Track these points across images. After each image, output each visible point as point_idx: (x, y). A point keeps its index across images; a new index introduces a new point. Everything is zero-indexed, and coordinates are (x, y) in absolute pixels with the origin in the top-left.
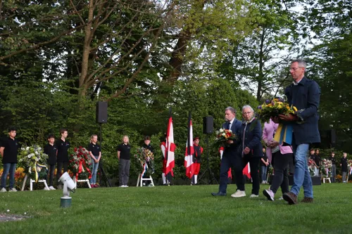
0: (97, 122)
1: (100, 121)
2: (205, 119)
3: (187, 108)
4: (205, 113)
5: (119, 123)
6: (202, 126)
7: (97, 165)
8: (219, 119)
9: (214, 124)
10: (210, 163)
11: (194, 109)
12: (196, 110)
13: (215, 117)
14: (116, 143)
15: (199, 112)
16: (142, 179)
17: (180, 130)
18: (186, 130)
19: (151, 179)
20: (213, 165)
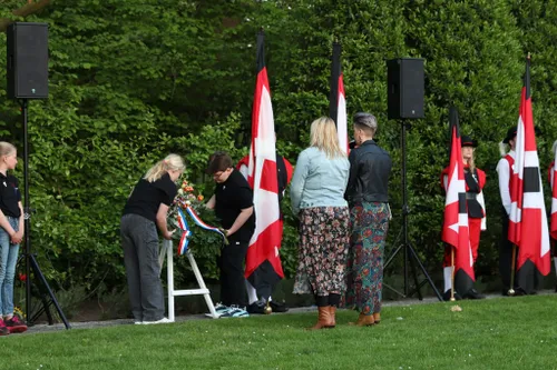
0: (11, 95)
1: (20, 93)
2: (394, 68)
3: (329, 24)
4: (392, 44)
5: (85, 77)
6: (381, 87)
7: (16, 251)
8: (445, 63)
9: (427, 81)
10: (411, 218)
11: (354, 26)
12: (361, 29)
13: (426, 54)
14: (80, 156)
15: (370, 37)
16: (173, 293)
17: (304, 100)
18: (326, 102)
19: (204, 290)
20: (421, 224)
